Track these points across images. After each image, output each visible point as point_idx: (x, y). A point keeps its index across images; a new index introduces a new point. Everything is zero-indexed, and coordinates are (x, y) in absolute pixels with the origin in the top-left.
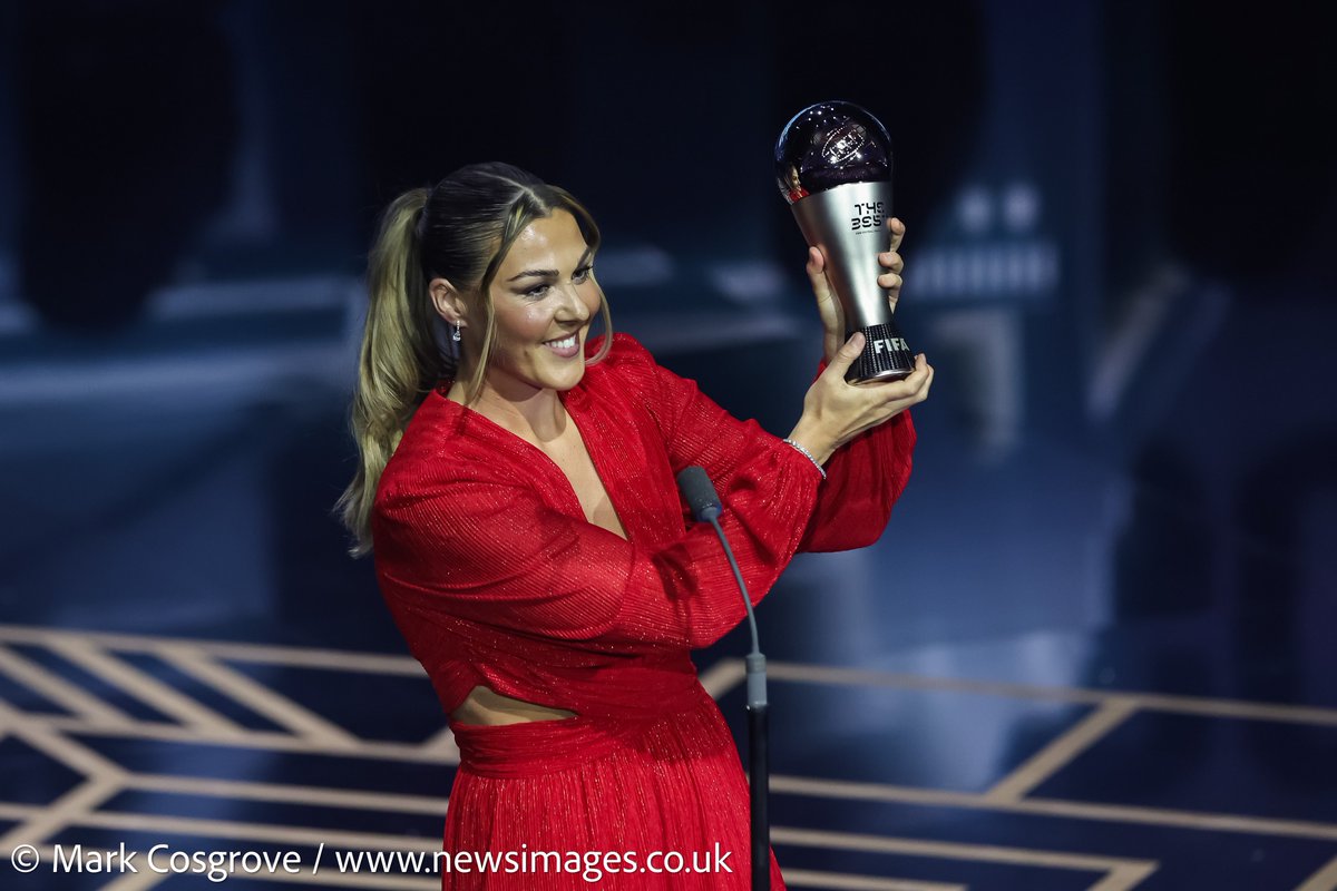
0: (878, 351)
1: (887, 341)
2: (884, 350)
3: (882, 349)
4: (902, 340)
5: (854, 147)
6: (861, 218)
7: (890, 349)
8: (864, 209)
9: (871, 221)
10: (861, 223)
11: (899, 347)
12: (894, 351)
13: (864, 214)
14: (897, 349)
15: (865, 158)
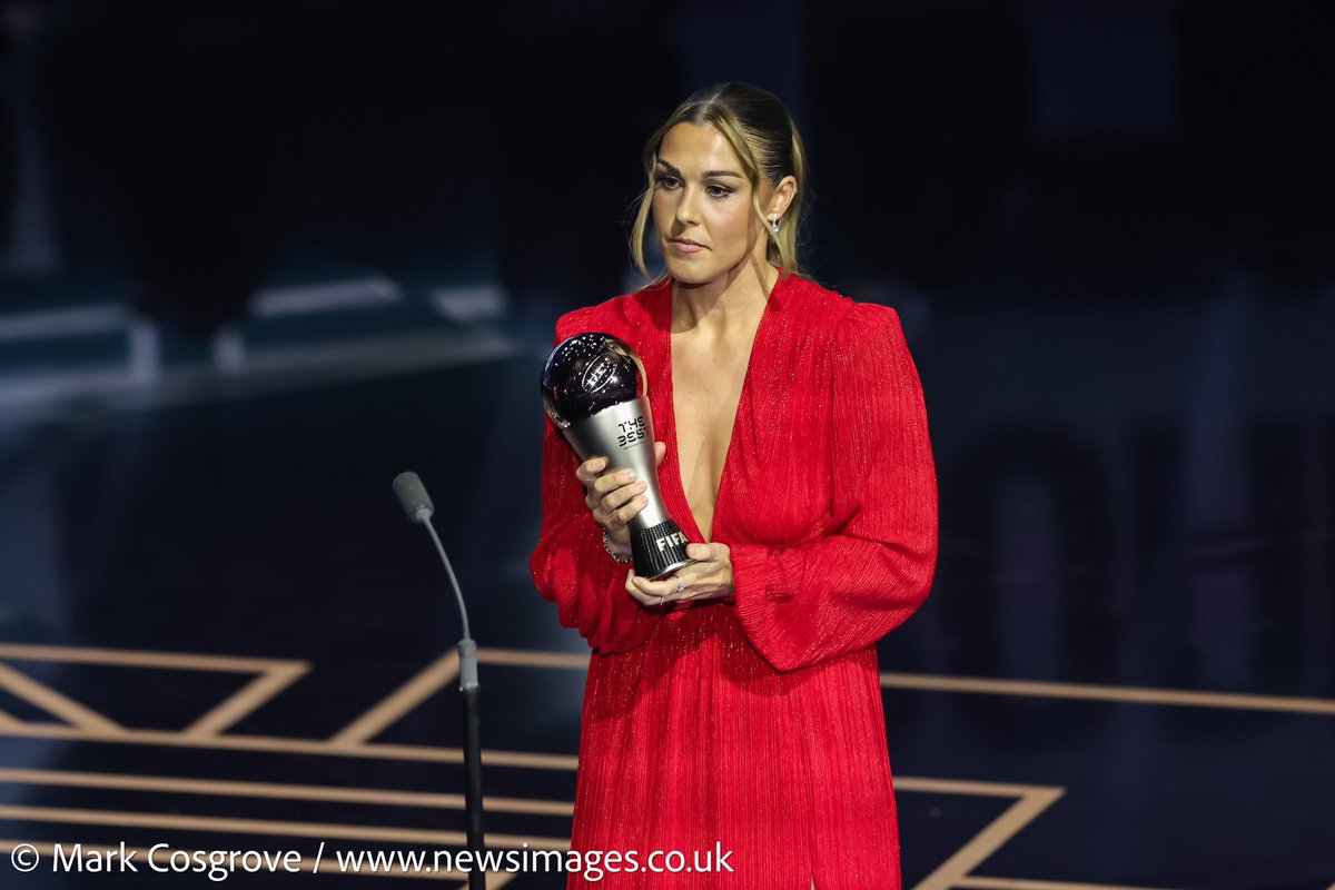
0: (661, 549)
1: (667, 538)
2: (667, 546)
3: (665, 547)
4: (680, 533)
5: (608, 373)
6: (626, 435)
7: (671, 545)
8: (627, 426)
9: (635, 436)
10: (627, 439)
11: (679, 541)
12: (675, 547)
13: (628, 431)
14: (677, 543)
15: (621, 382)
